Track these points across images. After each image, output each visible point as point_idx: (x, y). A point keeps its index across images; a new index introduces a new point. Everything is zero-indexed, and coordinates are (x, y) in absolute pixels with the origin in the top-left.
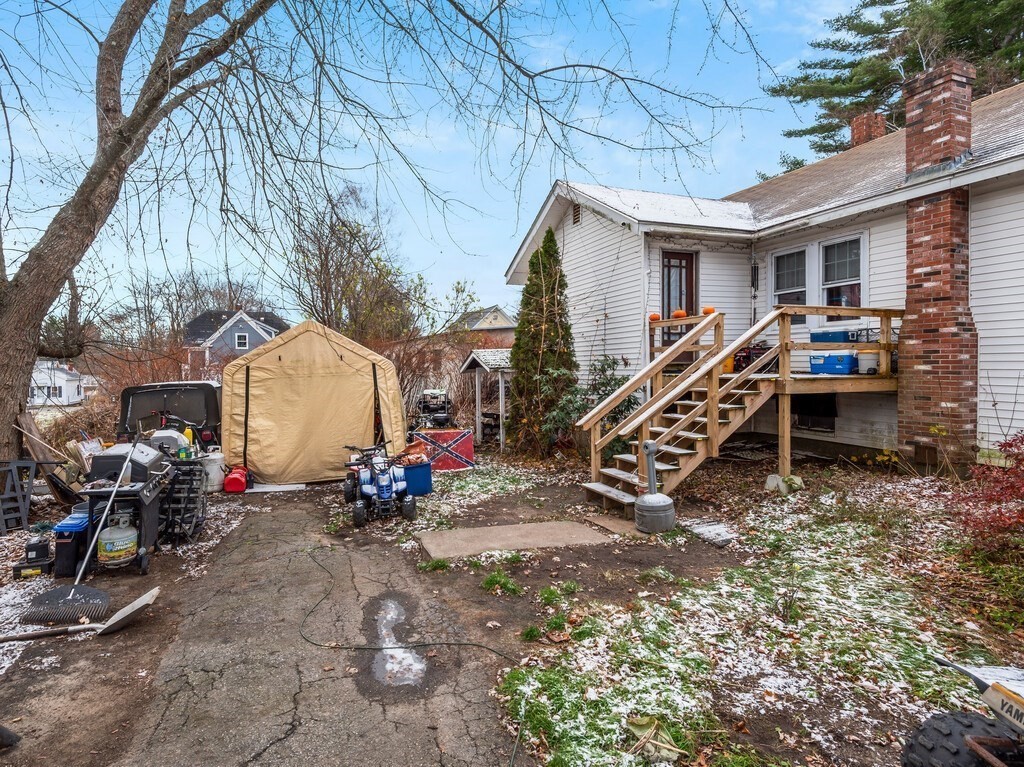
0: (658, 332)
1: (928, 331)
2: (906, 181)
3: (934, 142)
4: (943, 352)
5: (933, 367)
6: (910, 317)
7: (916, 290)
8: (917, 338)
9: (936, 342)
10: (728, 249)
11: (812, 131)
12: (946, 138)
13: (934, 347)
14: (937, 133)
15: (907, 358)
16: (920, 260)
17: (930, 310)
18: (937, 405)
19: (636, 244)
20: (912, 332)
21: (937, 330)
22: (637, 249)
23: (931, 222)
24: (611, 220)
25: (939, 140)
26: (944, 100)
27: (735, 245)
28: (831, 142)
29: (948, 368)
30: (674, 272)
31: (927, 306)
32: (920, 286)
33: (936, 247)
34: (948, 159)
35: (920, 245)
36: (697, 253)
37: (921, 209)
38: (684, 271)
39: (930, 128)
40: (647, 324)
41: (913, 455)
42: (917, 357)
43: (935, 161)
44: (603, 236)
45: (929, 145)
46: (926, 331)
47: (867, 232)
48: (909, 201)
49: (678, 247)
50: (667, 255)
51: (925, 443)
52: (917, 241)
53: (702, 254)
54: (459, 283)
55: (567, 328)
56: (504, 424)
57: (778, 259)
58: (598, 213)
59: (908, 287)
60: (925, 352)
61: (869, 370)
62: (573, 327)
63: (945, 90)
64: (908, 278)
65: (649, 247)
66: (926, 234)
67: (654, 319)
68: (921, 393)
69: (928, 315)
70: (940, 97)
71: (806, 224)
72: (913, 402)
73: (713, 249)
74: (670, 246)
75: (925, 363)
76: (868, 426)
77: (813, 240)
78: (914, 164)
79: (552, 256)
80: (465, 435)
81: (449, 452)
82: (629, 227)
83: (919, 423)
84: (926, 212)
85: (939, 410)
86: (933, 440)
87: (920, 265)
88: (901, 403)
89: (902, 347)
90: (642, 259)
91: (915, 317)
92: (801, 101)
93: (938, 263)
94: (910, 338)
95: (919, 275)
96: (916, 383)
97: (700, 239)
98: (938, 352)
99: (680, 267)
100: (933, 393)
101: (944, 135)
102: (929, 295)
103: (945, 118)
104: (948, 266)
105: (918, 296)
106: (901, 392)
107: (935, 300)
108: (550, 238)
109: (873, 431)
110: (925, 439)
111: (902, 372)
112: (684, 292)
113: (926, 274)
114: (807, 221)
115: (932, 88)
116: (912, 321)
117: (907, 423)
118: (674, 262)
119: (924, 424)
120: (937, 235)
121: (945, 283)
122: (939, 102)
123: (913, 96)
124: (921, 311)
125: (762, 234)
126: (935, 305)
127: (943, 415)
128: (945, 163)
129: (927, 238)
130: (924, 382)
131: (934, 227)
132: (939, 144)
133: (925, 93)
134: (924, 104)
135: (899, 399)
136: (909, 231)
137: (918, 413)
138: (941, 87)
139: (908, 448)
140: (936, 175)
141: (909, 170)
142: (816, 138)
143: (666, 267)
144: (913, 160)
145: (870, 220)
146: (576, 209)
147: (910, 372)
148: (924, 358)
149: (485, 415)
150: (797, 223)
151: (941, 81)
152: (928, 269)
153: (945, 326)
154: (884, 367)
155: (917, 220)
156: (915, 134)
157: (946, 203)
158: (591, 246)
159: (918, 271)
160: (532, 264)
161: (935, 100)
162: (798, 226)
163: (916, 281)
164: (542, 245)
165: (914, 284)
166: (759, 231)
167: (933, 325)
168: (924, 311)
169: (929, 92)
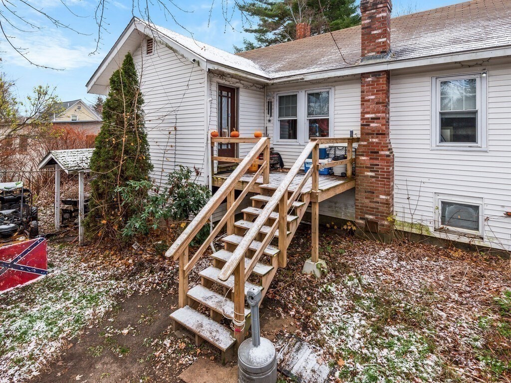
0: (216, 144)
1: (373, 152)
2: (362, 61)
3: (377, 41)
4: (381, 165)
5: (376, 174)
6: (363, 143)
7: (366, 127)
8: (367, 156)
9: (377, 159)
10: (254, 88)
11: (255, 31)
12: (384, 40)
13: (376, 162)
14: (379, 36)
15: (360, 167)
16: (368, 110)
17: (374, 140)
18: (378, 197)
19: (200, 77)
20: (364, 152)
21: (378, 153)
22: (201, 81)
23: (375, 88)
24: (183, 56)
25: (380, 40)
26: (383, 17)
27: (257, 86)
28: (263, 38)
29: (384, 175)
30: (224, 100)
31: (372, 138)
32: (369, 125)
33: (377, 103)
34: (385, 52)
35: (368, 101)
36: (238, 88)
37: (369, 79)
38: (230, 100)
39: (375, 32)
40: (209, 139)
41: (364, 226)
42: (367, 167)
43: (378, 52)
44: (174, 66)
45: (374, 42)
46: (372, 152)
47: (333, 88)
48: (362, 74)
49: (227, 83)
50: (221, 88)
51: (371, 219)
52: (367, 98)
53: (241, 90)
54: (41, 87)
55: (143, 137)
56: (83, 222)
57: (280, 97)
58: (171, 48)
59: (362, 125)
60: (371, 165)
61: (342, 173)
62: (148, 136)
63: (383, 11)
64: (362, 119)
65: (210, 81)
66: (372, 95)
67: (214, 136)
68: (369, 189)
69: (373, 143)
70: (381, 15)
71: (303, 79)
72: (364, 194)
73: (246, 87)
74: (222, 82)
75: (371, 171)
76: (333, 204)
77: (302, 89)
78: (366, 52)
79: (130, 76)
80: (37, 243)
81: (15, 267)
82: (199, 63)
83: (368, 207)
84: (372, 81)
85: (378, 200)
86: (376, 218)
87: (368, 113)
88: (358, 194)
89: (358, 161)
90: (205, 89)
91: (365, 143)
92: (251, 15)
93: (379, 113)
94: (363, 155)
95: (368, 118)
96: (366, 183)
97: (240, 79)
98: (378, 165)
99: (227, 97)
100: (376, 190)
101: (383, 38)
102: (374, 131)
103: (383, 28)
104: (384, 115)
105: (367, 131)
106: (358, 188)
107: (377, 134)
108: (129, 62)
109: (336, 207)
110: (371, 217)
111: (358, 176)
112: (230, 115)
113: (372, 118)
114: (303, 77)
115: (377, 8)
116: (364, 146)
117: (361, 206)
118: (224, 93)
119: (371, 208)
120: (378, 96)
121: (383, 125)
122: (380, 18)
123: (366, 11)
124: (369, 140)
125: (275, 81)
126: (377, 138)
127: (381, 203)
128: (383, 54)
129: (373, 97)
130: (371, 183)
131: (377, 91)
132: (380, 43)
133: (373, 11)
134: (371, 17)
135: (356, 192)
136: (362, 92)
137: (367, 201)
138: (382, 9)
139: (361, 222)
140: (378, 61)
141: (363, 55)
142: (258, 35)
143: (221, 96)
144: (365, 49)
145: (335, 82)
146: (150, 41)
147: (362, 176)
148: (371, 168)
149: (65, 202)
150: (299, 77)
151: (381, 6)
152: (373, 116)
153: (382, 150)
154: (349, 173)
155: (367, 86)
156: (367, 34)
157: (383, 78)
158: (162, 72)
159: (367, 116)
160: (112, 81)
161: (378, 16)
162: (298, 80)
163: (366, 122)
164: (121, 66)
165: (365, 123)
166: (273, 79)
167: (376, 149)
168: (370, 140)
169: (374, 11)
